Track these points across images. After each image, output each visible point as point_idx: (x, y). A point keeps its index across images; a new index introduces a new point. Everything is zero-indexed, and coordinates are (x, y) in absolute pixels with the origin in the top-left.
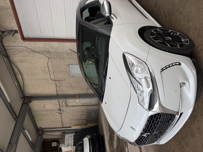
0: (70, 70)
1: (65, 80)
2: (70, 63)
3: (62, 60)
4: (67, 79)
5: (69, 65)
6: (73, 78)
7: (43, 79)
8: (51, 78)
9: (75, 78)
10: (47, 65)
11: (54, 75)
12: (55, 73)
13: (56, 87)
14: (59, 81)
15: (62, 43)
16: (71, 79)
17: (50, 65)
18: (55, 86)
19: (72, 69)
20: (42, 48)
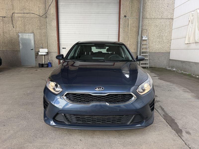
0: (27, 33)
1: (14, 27)
2: (35, 34)
3: (39, 27)
4: (14, 29)
5: (33, 33)
6: (16, 36)
7: (12, 5)
8: (16, 14)
9: (16, 38)
10: (31, 12)
11: (19, 17)
12: (22, 18)
13: (2, 17)
14: (12, 21)
15: (56, 30)
16: (15, 34)
17: (32, 15)
18: (4, 16)
19: (29, 35)
20: (50, 12)
